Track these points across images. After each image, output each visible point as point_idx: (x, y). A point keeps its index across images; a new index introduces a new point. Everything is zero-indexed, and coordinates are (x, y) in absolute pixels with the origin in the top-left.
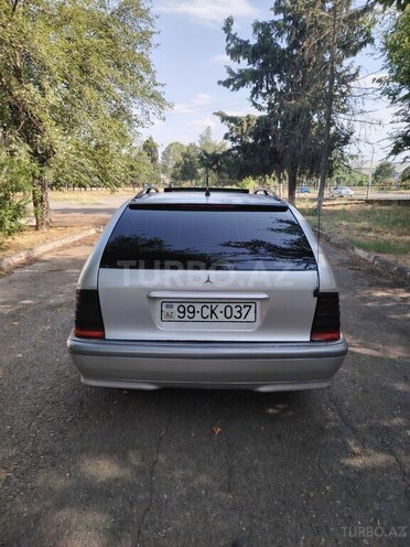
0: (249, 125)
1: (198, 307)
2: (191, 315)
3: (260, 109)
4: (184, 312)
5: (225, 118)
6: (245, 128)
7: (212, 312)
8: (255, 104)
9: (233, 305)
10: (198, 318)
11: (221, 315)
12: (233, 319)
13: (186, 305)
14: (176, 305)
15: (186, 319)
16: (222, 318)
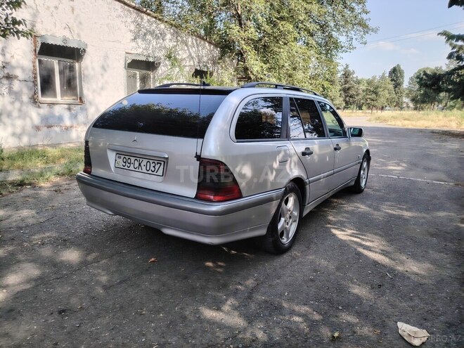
1: (133, 159)
2: (129, 165)
4: (125, 162)
7: (140, 165)
9: (151, 161)
10: (132, 168)
11: (144, 168)
12: (150, 172)
13: (127, 157)
14: (123, 157)
15: (126, 167)
16: (144, 170)
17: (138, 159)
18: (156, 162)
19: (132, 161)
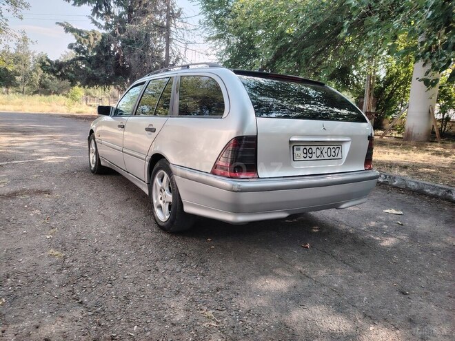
0: (95, 39)
1: (314, 148)
2: (310, 155)
3: (100, 27)
4: (306, 153)
5: (70, 29)
6: (92, 40)
8: (94, 22)
9: (331, 147)
10: (314, 157)
11: (325, 155)
12: (332, 157)
13: (308, 148)
14: (302, 148)
15: (308, 158)
16: (326, 157)
17: (319, 147)
18: (336, 147)
19: (314, 151)
